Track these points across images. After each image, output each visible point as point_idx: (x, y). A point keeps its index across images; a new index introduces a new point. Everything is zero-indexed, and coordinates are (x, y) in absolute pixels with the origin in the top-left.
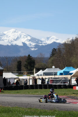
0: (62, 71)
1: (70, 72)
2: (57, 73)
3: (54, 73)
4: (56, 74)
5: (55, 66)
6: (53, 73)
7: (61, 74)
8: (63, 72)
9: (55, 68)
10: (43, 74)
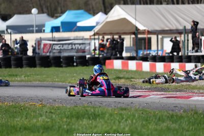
0: (57, 22)
1: (79, 24)
2: (43, 26)
3: (37, 26)
4: (40, 29)
5: (38, 9)
6: (32, 26)
7: (55, 29)
8: (59, 25)
9: (39, 13)
10: (7, 30)
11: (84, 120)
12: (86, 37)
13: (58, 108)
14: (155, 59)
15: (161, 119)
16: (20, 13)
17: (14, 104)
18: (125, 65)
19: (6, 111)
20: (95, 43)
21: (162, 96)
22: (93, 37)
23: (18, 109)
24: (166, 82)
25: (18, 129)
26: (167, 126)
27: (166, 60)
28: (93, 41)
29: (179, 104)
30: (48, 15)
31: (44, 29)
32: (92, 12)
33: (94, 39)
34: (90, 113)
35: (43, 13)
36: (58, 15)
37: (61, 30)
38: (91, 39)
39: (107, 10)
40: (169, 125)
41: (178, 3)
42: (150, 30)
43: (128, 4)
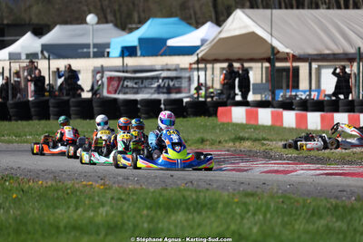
0: (132, 39)
1: (170, 43)
2: (108, 45)
3: (95, 46)
4: (101, 51)
5: (97, 15)
6: (87, 46)
7: (128, 51)
8: (135, 43)
9: (98, 23)
10: (42, 52)
11: (181, 213)
12: (182, 66)
13: (134, 192)
14: (306, 106)
15: (315, 214)
16: (65, 22)
17: (54, 183)
18: (252, 116)
19: (41, 196)
20: (199, 77)
21: (318, 172)
22: (195, 66)
23: (61, 193)
24: (326, 147)
25: (62, 229)
26: (327, 225)
27: (326, 108)
28: (195, 73)
29: (348, 186)
30: (116, 25)
31: (108, 50)
32: (193, 21)
33: (198, 69)
34: (190, 200)
35: (107, 22)
36: (134, 26)
37: (139, 53)
38: (191, 69)
39: (222, 18)
40: (330, 224)
41: (347, 7)
42: (296, 53)
43: (258, 8)
